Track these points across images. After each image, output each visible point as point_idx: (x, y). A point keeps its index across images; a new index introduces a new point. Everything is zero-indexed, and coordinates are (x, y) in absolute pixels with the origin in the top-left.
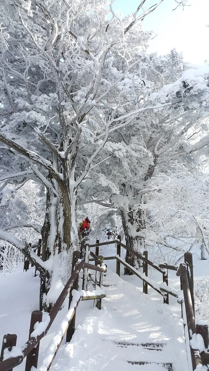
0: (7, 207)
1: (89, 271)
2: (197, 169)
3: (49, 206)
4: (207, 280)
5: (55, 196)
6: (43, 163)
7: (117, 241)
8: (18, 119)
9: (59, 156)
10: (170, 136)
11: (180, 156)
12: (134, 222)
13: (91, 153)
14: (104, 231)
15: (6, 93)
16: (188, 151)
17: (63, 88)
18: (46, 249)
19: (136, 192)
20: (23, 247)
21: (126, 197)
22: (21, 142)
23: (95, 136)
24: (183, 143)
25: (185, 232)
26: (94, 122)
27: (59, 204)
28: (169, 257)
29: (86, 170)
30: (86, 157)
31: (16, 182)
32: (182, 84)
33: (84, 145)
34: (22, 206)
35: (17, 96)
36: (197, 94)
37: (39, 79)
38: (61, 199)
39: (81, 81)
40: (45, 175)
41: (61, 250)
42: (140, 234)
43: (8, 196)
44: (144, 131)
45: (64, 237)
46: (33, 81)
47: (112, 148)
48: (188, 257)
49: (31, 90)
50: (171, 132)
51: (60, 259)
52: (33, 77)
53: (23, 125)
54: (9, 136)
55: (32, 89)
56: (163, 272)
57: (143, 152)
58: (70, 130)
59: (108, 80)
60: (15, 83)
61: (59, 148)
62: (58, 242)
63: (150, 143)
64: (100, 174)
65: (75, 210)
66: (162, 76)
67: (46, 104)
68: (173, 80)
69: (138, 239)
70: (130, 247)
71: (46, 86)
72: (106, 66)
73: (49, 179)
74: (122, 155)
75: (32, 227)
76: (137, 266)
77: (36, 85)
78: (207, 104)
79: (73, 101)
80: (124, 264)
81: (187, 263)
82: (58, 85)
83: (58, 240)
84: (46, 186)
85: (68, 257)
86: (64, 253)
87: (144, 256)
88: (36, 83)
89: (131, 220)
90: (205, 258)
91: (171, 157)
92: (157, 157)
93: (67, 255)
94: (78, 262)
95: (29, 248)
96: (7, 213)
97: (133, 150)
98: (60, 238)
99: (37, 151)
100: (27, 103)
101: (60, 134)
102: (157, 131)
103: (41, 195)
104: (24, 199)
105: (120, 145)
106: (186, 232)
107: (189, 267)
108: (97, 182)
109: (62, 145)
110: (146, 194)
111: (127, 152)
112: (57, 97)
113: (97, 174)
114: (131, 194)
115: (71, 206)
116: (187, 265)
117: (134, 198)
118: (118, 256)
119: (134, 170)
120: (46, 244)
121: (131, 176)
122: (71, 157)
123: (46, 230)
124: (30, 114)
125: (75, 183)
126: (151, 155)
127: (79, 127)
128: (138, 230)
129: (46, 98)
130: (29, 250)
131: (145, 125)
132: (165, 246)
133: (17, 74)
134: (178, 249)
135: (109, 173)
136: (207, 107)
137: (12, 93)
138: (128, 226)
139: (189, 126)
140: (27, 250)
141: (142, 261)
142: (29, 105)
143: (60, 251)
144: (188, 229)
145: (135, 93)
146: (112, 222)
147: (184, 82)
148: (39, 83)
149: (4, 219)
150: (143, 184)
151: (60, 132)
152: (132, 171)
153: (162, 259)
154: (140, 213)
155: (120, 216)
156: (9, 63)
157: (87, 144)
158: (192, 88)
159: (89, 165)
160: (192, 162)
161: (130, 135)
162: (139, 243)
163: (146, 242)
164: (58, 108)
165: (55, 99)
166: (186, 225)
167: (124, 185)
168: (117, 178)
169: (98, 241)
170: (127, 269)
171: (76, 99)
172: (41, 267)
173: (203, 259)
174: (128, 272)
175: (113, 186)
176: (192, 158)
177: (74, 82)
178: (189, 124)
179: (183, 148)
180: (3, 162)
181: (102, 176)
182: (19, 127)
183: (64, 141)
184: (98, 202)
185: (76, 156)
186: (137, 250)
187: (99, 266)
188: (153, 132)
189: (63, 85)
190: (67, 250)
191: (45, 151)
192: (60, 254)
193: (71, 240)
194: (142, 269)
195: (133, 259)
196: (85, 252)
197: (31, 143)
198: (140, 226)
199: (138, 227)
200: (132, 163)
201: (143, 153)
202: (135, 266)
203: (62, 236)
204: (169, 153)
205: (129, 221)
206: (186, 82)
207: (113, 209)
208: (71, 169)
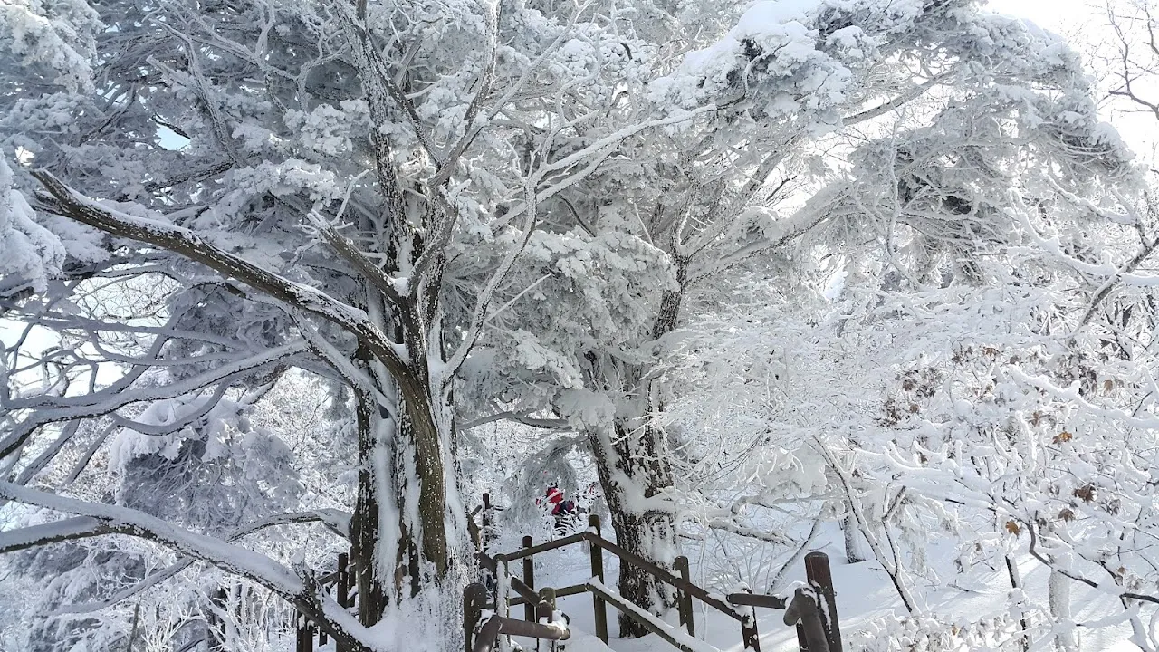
0: (227, 462)
1: (512, 641)
2: (806, 289)
3: (367, 447)
4: (878, 628)
5: (385, 414)
6: (341, 319)
7: (586, 535)
8: (250, 186)
9: (391, 290)
10: (715, 198)
11: (754, 253)
12: (635, 468)
13: (485, 268)
14: (543, 504)
15: (204, 110)
16: (776, 238)
17: (384, 82)
18: (372, 586)
19: (634, 375)
20: (299, 588)
21: (602, 395)
22: (264, 257)
23: (492, 219)
24: (759, 216)
25: (794, 486)
26: (485, 175)
27: (401, 439)
28: (752, 564)
29: (474, 323)
30: (470, 282)
31: (252, 381)
32: (743, 49)
33: (461, 247)
34: (274, 454)
35: (238, 115)
36: (790, 74)
37: (302, 57)
38: (403, 423)
39: (436, 56)
40: (345, 353)
41: (420, 584)
42: (655, 503)
43: (227, 426)
44: (639, 189)
45: (425, 542)
46: (284, 64)
47: (549, 249)
48: (817, 567)
49: (280, 92)
50: (719, 186)
51: (418, 613)
52: (284, 52)
53: (262, 203)
54: (224, 243)
55: (283, 90)
56: (742, 616)
57: (645, 254)
58: (414, 205)
59: (518, 47)
60: (229, 75)
61: (383, 263)
62: (406, 561)
63: (659, 223)
64: (520, 334)
65: (452, 452)
66: (676, 22)
67: (333, 133)
68: (711, 33)
69: (653, 520)
70: (631, 547)
71: (326, 76)
72: (509, 7)
73: (361, 362)
74: (581, 269)
75: (319, 519)
76: (658, 606)
77: (295, 78)
78: (821, 103)
79: (416, 118)
80: (617, 604)
81: (816, 584)
82: (368, 76)
83: (407, 554)
84: (352, 385)
85: (445, 606)
86: (431, 592)
87: (678, 574)
88: (293, 68)
89: (626, 464)
90: (861, 557)
91: (726, 260)
92: (686, 263)
93: (439, 600)
94: (483, 620)
95: (317, 591)
96: (228, 482)
97: (613, 251)
98: (414, 548)
99: (318, 282)
100: (272, 135)
101: (383, 219)
102: (675, 184)
103: (335, 413)
104: (277, 428)
105: (571, 238)
106: (796, 484)
107: (822, 596)
108: (513, 357)
109: (392, 253)
110: (663, 378)
111: (596, 257)
112: (367, 110)
113: (511, 332)
114: (616, 382)
115: (439, 442)
116: (818, 591)
117: (627, 393)
118: (595, 582)
119: (621, 310)
120: (369, 571)
121: (613, 329)
122: (426, 289)
123: (364, 524)
124: (287, 171)
125: (444, 366)
126: (668, 262)
127: (449, 202)
128: (649, 494)
129: (331, 117)
130: (318, 597)
131: (640, 171)
132: (737, 532)
133: (233, 48)
134: (777, 538)
135: (546, 326)
136: (821, 110)
137: (221, 108)
138: (616, 484)
139: (769, 165)
140: (312, 599)
141: (671, 590)
142: (280, 140)
143: (416, 589)
144: (802, 475)
145: (602, 81)
146: (567, 472)
147: (748, 43)
148: (305, 70)
149: (219, 501)
150: (653, 349)
151: (382, 213)
152: (615, 313)
153: (730, 573)
154: (651, 438)
155: (589, 452)
156: (204, 16)
157: (470, 245)
158: (772, 57)
159: (484, 307)
160: (791, 271)
161: (595, 201)
162: (657, 534)
163: (678, 527)
164: (373, 143)
165: (360, 118)
166: (794, 463)
167: (592, 357)
168: (570, 338)
169: (527, 541)
170: (628, 618)
171: (425, 111)
172: (361, 647)
173: (853, 560)
174: (633, 627)
175: (560, 365)
176: (789, 258)
177: (413, 59)
178: (771, 159)
179: (760, 230)
180: (206, 322)
181: (524, 338)
182: (252, 208)
183: (398, 241)
184: (519, 417)
185: (438, 283)
186: (653, 555)
187: (543, 621)
188: (666, 189)
189: (384, 74)
190: (438, 581)
191: (339, 275)
192: (417, 596)
193: (448, 549)
194: (674, 613)
195: (644, 584)
196: (495, 580)
197: (296, 258)
198: (653, 478)
199: (647, 481)
200: (612, 290)
201: (643, 258)
202: (651, 608)
203: (418, 540)
204: (719, 248)
205: (618, 466)
206: (752, 42)
207: (567, 434)
208: (428, 325)
